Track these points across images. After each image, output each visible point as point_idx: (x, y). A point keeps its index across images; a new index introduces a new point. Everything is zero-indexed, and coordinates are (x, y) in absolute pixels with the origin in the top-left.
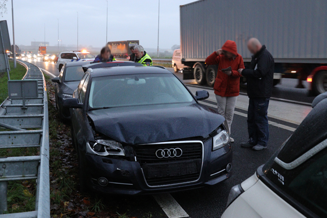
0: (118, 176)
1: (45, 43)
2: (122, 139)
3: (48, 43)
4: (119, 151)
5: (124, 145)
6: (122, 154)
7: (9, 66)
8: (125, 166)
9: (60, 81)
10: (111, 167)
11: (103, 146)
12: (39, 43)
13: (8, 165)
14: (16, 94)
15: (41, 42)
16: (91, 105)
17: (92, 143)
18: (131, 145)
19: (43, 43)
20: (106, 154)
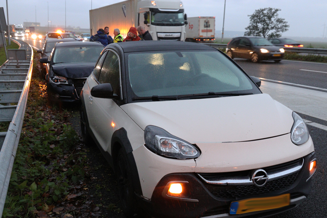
0: (64, 93)
1: (36, 24)
2: (67, 76)
3: (39, 24)
4: (65, 82)
5: (68, 79)
6: (67, 83)
7: (5, 42)
8: (68, 88)
9: (42, 52)
10: (61, 89)
11: (58, 79)
12: (31, 23)
13: (11, 84)
14: (13, 58)
15: (32, 23)
16: (54, 61)
17: (52, 78)
18: (71, 79)
19: (34, 23)
20: (59, 83)
